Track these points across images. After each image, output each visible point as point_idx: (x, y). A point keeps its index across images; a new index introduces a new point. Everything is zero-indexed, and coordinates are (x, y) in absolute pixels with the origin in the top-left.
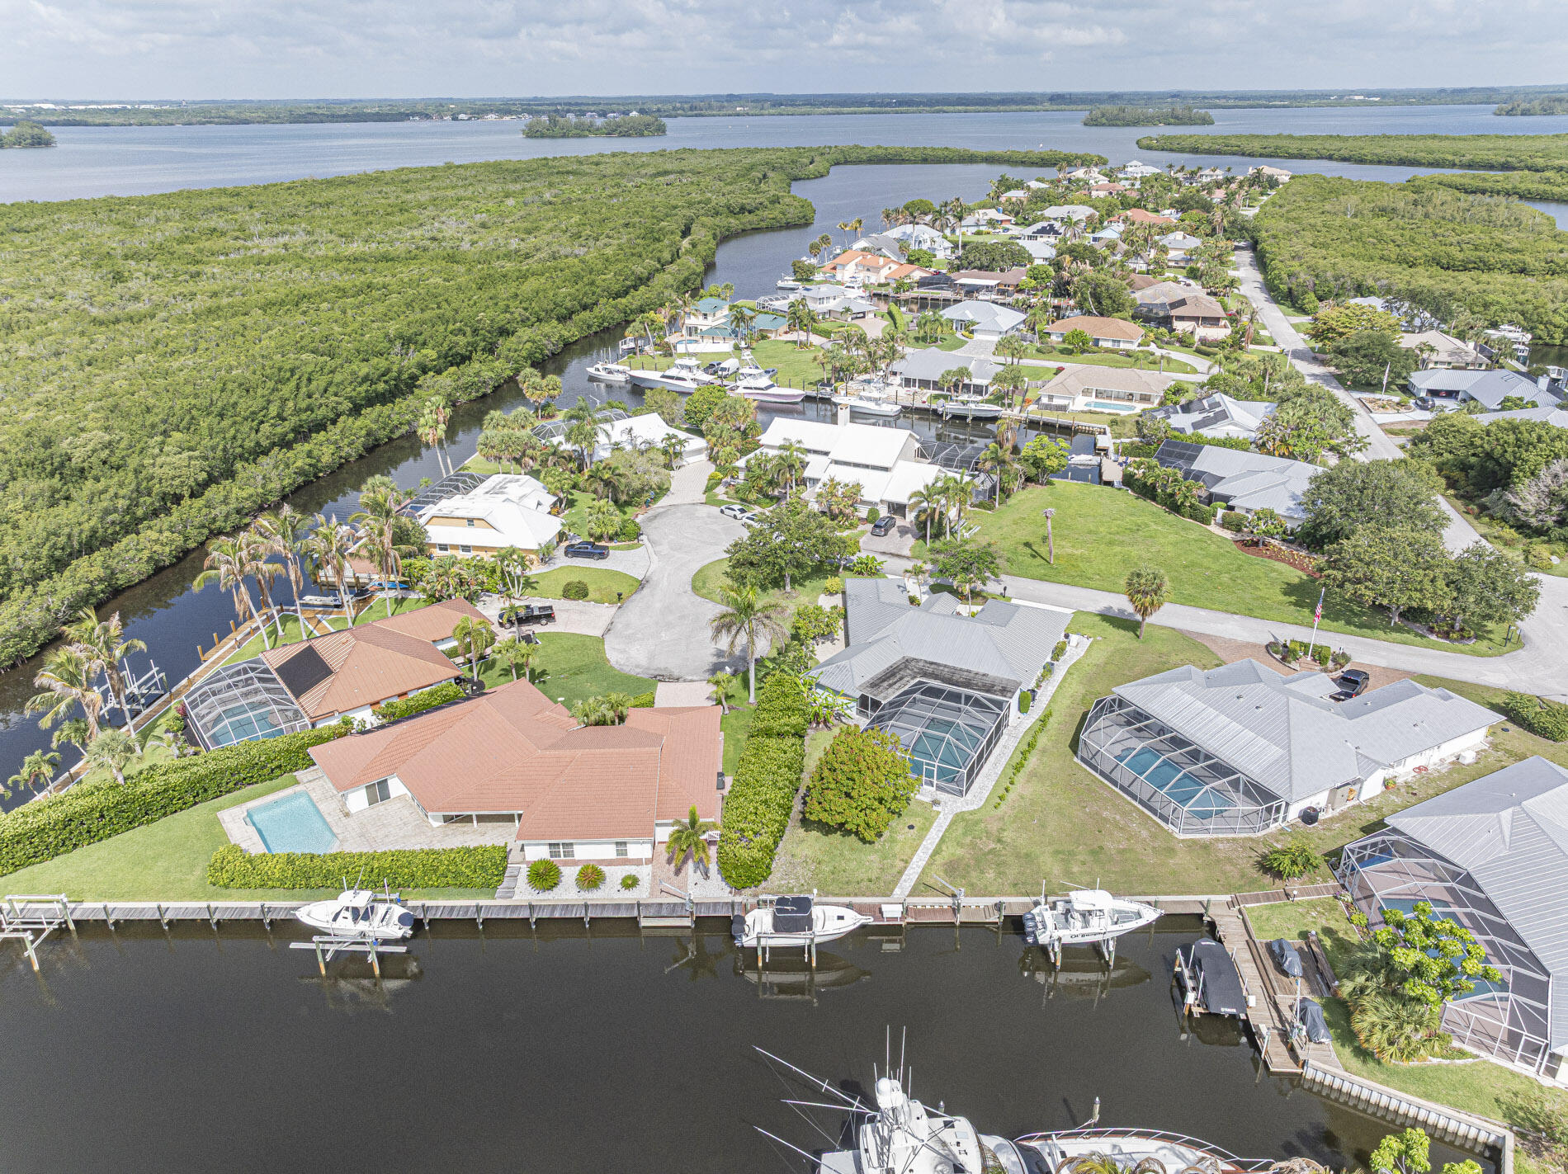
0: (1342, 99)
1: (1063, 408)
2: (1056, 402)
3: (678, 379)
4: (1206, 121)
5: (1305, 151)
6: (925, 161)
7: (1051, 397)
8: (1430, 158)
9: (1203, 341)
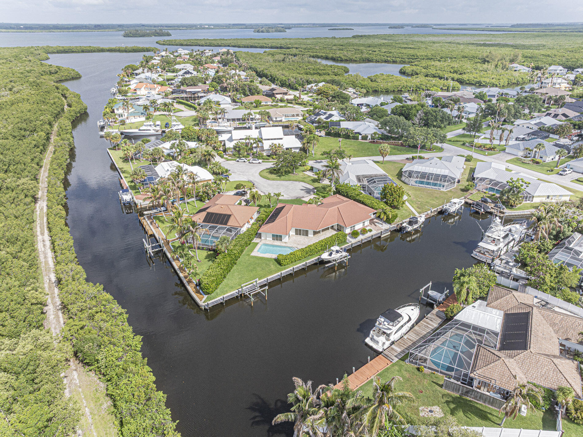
0: (201, 27)
1: (281, 121)
2: (278, 119)
3: (147, 130)
4: (169, 35)
5: (220, 44)
6: (83, 51)
7: (276, 118)
8: (259, 45)
9: (287, 100)
